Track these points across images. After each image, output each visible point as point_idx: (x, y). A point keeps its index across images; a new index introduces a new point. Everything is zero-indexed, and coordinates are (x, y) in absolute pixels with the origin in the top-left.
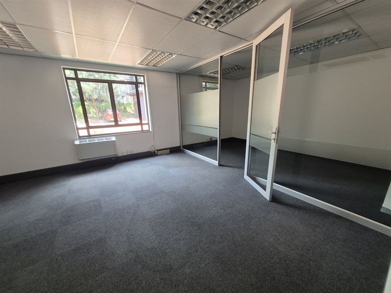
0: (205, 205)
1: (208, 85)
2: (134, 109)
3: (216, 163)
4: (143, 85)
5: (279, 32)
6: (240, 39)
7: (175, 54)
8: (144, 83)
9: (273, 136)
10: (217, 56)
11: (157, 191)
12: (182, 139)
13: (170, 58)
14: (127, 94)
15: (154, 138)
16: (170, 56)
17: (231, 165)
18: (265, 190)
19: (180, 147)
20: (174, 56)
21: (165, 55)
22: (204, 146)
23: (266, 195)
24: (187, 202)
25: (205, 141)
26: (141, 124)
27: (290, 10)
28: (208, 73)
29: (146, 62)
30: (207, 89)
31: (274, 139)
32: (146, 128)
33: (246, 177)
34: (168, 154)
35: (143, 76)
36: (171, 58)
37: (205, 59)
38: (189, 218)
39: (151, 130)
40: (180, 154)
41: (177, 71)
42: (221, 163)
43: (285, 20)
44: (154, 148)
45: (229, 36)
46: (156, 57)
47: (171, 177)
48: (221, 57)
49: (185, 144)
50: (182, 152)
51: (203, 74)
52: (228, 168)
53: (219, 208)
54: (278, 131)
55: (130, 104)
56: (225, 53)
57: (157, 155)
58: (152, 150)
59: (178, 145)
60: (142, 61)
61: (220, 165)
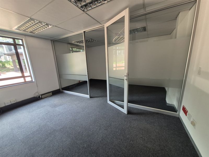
0: (93, 131)
1: (74, 49)
2: (13, 65)
3: (88, 96)
4: (22, 47)
5: (122, 20)
6: (97, 22)
7: (51, 25)
8: (23, 45)
9: (125, 78)
10: (82, 31)
11: (49, 132)
12: (60, 83)
13: (46, 27)
14: (5, 54)
15: (37, 87)
16: (46, 26)
17: (96, 96)
18: (123, 108)
19: (59, 89)
20: (50, 27)
21: (42, 24)
22: (76, 87)
23: (125, 111)
24: (79, 133)
25: (76, 83)
26: (23, 77)
27: (128, 9)
28: (73, 42)
29: (23, 28)
30: (73, 51)
31: (126, 79)
32: (28, 79)
33: (109, 102)
34: (51, 96)
35: (22, 40)
36: (48, 28)
37: (73, 32)
38: (86, 148)
39: (34, 81)
40: (60, 94)
41: (52, 39)
42: (91, 96)
43: (126, 14)
44: (39, 93)
45: (92, 18)
46: (33, 25)
47: (59, 115)
48: (84, 32)
49: (63, 87)
50: (62, 92)
51: (70, 42)
52: (96, 98)
53: (103, 130)
54: (128, 75)
55: (9, 62)
56: (87, 30)
57: (42, 98)
58: (37, 95)
59: (58, 88)
60: (19, 27)
61: (91, 97)
